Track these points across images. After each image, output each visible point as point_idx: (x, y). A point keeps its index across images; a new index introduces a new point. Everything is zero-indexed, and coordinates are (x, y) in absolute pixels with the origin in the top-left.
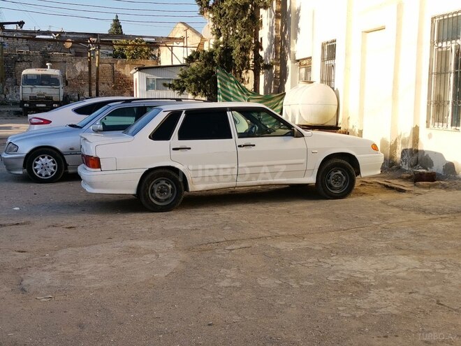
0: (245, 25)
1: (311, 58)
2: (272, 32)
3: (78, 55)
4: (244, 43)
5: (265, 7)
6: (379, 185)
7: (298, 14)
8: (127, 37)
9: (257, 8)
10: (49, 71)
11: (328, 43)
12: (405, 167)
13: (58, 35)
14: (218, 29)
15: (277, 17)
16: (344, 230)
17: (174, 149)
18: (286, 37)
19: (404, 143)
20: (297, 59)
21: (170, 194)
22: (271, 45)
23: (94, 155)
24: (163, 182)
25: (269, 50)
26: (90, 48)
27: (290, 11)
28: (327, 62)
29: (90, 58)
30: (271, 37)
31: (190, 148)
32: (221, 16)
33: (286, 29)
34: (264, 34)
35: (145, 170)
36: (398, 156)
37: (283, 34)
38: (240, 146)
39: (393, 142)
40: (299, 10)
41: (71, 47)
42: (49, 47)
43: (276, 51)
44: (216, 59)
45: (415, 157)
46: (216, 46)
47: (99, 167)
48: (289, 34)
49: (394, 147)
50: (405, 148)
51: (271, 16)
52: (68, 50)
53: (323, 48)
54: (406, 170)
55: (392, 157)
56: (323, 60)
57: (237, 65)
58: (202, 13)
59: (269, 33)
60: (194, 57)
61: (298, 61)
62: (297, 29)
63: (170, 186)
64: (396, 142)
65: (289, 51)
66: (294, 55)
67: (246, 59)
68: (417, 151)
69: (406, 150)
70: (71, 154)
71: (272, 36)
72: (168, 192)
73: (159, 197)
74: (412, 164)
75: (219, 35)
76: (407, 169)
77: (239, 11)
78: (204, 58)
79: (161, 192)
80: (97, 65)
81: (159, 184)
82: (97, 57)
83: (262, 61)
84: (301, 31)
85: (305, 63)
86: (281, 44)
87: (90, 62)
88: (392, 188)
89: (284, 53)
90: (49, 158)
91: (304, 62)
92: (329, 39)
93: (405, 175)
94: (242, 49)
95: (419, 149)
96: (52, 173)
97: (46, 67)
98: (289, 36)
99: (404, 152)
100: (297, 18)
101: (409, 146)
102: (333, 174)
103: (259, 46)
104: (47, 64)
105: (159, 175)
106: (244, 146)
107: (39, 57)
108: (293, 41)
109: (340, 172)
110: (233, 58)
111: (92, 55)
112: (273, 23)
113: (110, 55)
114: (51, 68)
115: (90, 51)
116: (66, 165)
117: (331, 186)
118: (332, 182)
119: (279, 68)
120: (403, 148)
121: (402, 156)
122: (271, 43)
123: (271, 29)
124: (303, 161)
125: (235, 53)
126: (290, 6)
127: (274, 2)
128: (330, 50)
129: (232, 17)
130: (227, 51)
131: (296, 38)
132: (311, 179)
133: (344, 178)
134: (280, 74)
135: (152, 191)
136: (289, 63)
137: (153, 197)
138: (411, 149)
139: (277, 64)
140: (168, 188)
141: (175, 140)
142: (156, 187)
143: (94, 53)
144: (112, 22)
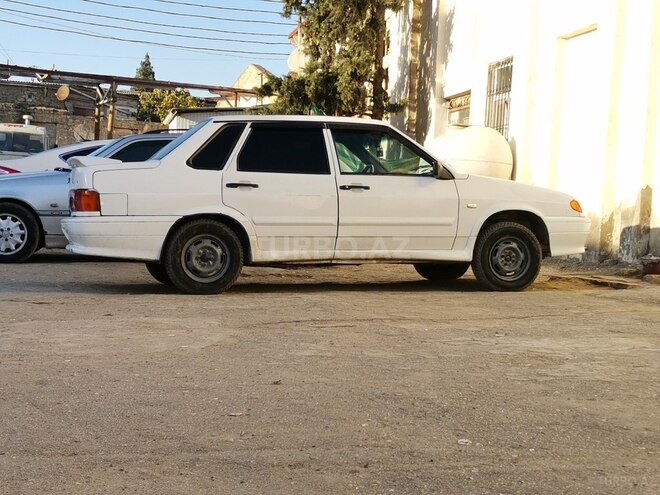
0: (360, 37)
1: (468, 93)
2: (406, 56)
3: (79, 112)
4: (358, 65)
5: (396, 7)
6: (581, 282)
7: (450, 21)
8: (163, 85)
9: (381, 8)
10: (27, 128)
11: (498, 64)
12: (628, 258)
13: (46, 76)
14: (316, 47)
15: (415, 30)
16: (519, 318)
17: (229, 185)
18: (428, 61)
19: (625, 217)
20: (446, 96)
21: (218, 264)
22: (403, 77)
23: (90, 188)
24: (208, 243)
25: (400, 86)
26: (99, 100)
27: (437, 17)
28: (496, 98)
29: (98, 117)
30: (403, 64)
31: (256, 186)
32: (320, 19)
33: (428, 49)
34: (392, 61)
35: (177, 218)
36: (615, 242)
37: (423, 59)
38: (343, 188)
39: (607, 220)
40: (451, 15)
41: (68, 99)
42: (30, 97)
43: (411, 87)
44: (309, 91)
45: (644, 241)
46: (311, 70)
47: (98, 208)
48: (435, 54)
49: (608, 228)
50: (627, 226)
51: (404, 28)
52: (63, 104)
53: (490, 74)
54: (628, 264)
55: (604, 245)
56: (490, 93)
57: (345, 102)
58: (287, 14)
59: (400, 58)
60: (273, 87)
61: (448, 100)
62: (448, 45)
63: (219, 251)
64: (611, 220)
65: (434, 83)
66: (442, 88)
67: (359, 94)
68: (648, 230)
69: (629, 228)
70: (52, 215)
71: (405, 62)
72: (215, 260)
73: (199, 267)
74: (639, 252)
75: (317, 55)
76: (630, 261)
77: (351, 12)
78: (288, 88)
79: (203, 259)
80: (109, 129)
81: (200, 246)
82: (110, 117)
83: (386, 99)
84: (454, 48)
85: (458, 104)
86: (420, 74)
87: (97, 124)
88: (604, 285)
89: (425, 90)
90: (14, 220)
91: (458, 101)
92: (502, 58)
93: (626, 270)
94: (354, 75)
95: (652, 226)
96: (17, 246)
97: (22, 121)
98: (434, 60)
99: (625, 233)
100: (449, 26)
101: (635, 222)
102: (503, 247)
103: (382, 74)
104: (25, 117)
105: (202, 229)
106: (350, 187)
107: (13, 113)
108: (440, 67)
109: (514, 245)
110: (339, 89)
111: (102, 113)
112: (407, 39)
113: (133, 115)
114: (32, 123)
115: (99, 106)
116: (43, 233)
117: (497, 268)
118: (500, 261)
119: (414, 116)
120: (624, 226)
121: (622, 240)
122: (402, 73)
123: (404, 50)
124: (451, 220)
125: (343, 81)
126: (437, 9)
127: (411, 5)
128: (503, 76)
129: (339, 20)
130: (329, 79)
131: (445, 60)
132: (465, 254)
133: (522, 255)
134: (417, 125)
135: (188, 257)
136: (433, 104)
137: (188, 268)
138: (638, 227)
139: (411, 108)
140: (215, 253)
141: (231, 170)
142: (195, 251)
143: (105, 111)
144: (139, 66)
